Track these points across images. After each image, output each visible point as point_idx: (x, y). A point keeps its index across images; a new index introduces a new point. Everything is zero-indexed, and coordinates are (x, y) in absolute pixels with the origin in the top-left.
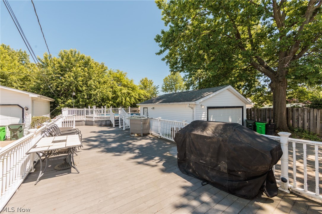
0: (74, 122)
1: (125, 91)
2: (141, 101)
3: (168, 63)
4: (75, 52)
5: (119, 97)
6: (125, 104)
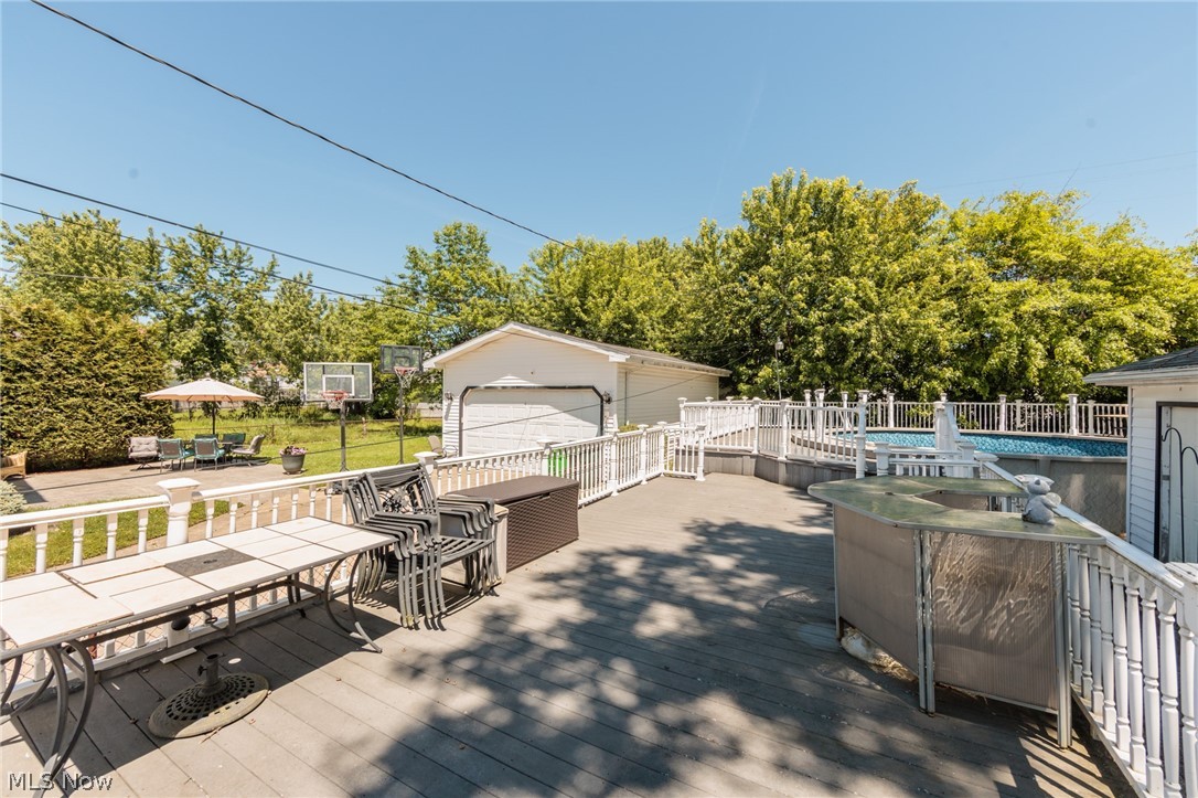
0: (701, 455)
5: (1005, 340)
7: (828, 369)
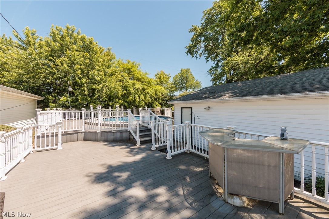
1: (139, 86)
2: (158, 100)
3: (189, 54)
4: (73, 31)
5: (131, 94)
6: (139, 103)
7: (89, 99)
